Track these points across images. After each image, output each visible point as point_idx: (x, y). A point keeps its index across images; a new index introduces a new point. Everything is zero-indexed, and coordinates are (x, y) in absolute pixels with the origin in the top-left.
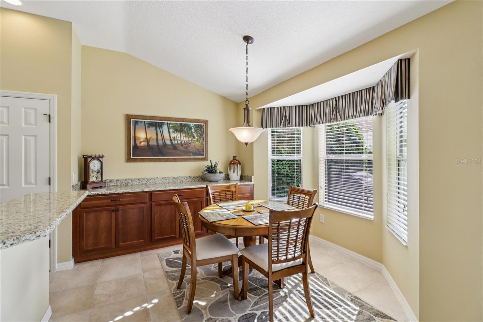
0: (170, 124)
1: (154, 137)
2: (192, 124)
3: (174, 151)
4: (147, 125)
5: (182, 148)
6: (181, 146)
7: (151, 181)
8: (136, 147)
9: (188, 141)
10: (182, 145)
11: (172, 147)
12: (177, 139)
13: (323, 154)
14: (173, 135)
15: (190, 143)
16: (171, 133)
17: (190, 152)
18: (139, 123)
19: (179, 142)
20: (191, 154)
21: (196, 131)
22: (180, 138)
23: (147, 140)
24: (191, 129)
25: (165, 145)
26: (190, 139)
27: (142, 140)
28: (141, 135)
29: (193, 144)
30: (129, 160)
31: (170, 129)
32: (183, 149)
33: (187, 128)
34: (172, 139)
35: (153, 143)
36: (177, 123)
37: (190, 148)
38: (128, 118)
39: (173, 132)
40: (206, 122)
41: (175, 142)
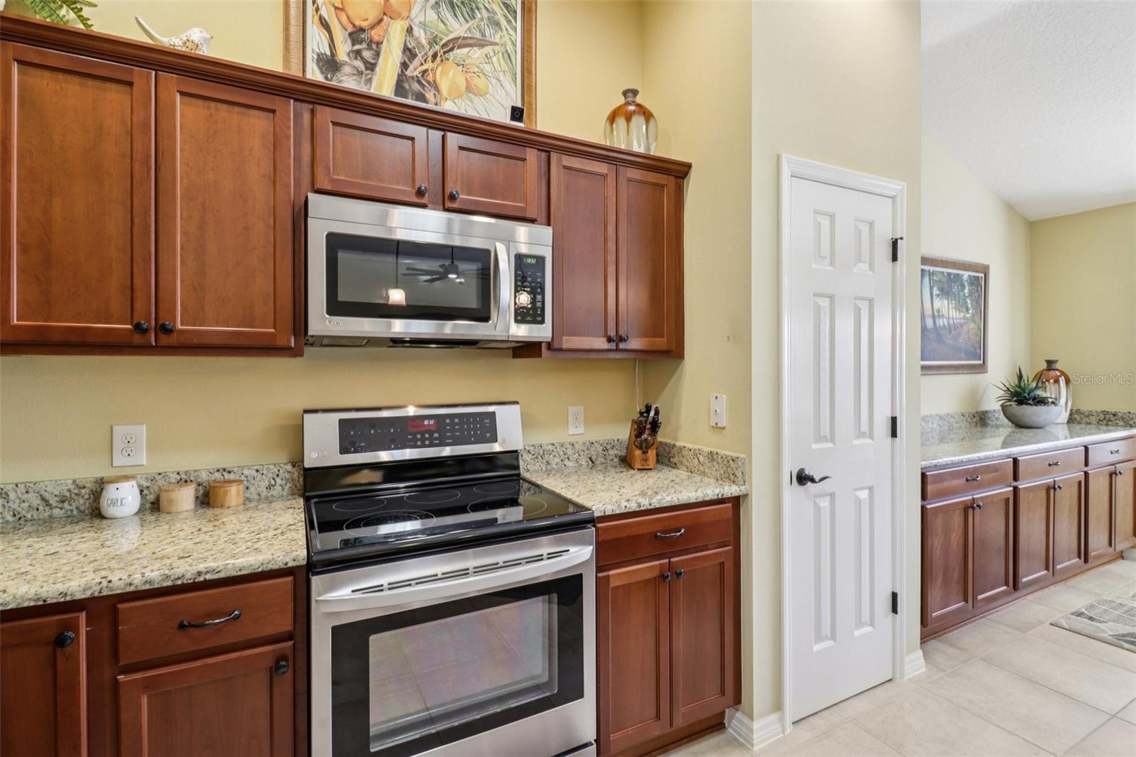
0: (933, 273)
2: (966, 275)
3: (937, 346)
5: (949, 339)
6: (947, 332)
9: (958, 321)
10: (950, 332)
11: (934, 335)
12: (943, 316)
14: (937, 303)
15: (961, 326)
16: (934, 298)
17: (959, 350)
19: (946, 324)
20: (963, 355)
21: (971, 294)
22: (947, 311)
24: (963, 287)
25: (924, 329)
26: (962, 315)
29: (965, 329)
31: (933, 286)
32: (950, 342)
33: (958, 286)
34: (936, 313)
36: (943, 273)
37: (961, 340)
39: (938, 295)
40: (985, 270)
41: (940, 322)
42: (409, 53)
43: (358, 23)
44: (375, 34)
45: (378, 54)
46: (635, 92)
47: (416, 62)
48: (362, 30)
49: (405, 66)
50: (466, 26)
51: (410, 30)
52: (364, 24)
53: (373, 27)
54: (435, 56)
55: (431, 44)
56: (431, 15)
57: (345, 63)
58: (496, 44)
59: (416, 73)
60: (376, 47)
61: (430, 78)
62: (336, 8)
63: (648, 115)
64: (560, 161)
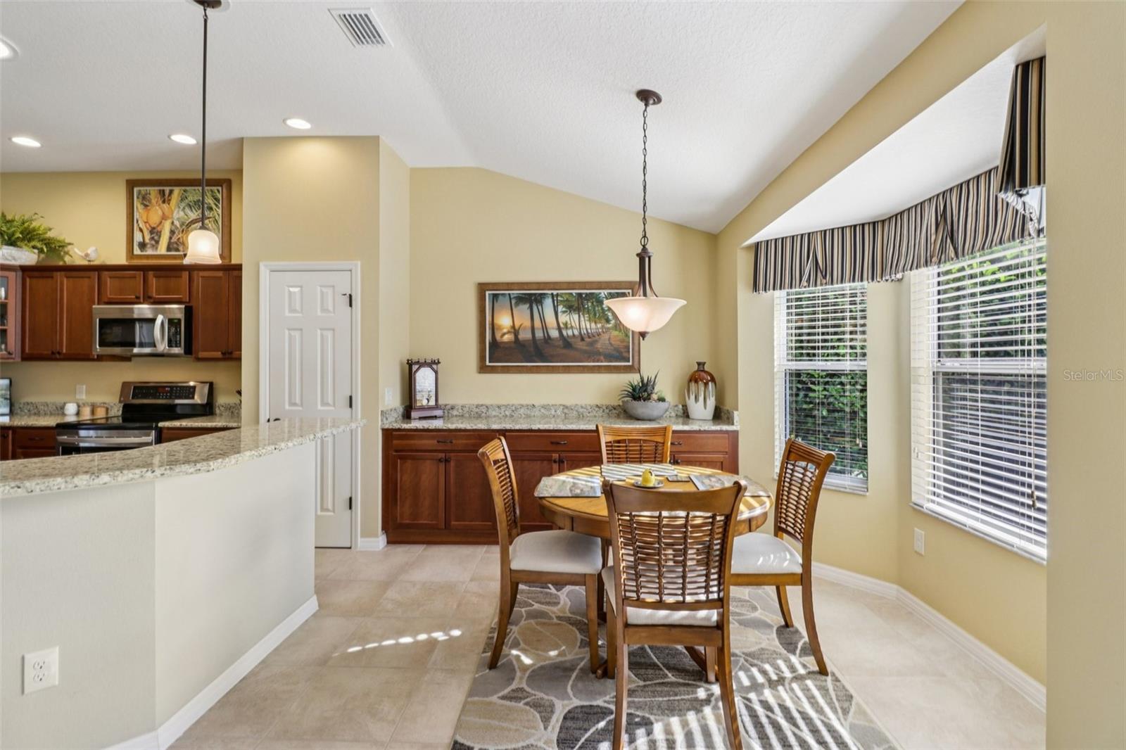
0: (557, 295)
1: (528, 323)
2: (604, 292)
3: (564, 351)
4: (513, 302)
5: (581, 345)
6: (579, 339)
7: (522, 411)
8: (495, 344)
9: (595, 331)
10: (582, 339)
11: (561, 343)
12: (572, 327)
14: (563, 318)
15: (599, 335)
16: (560, 314)
17: (599, 353)
18: (500, 297)
19: (576, 333)
20: (602, 358)
22: (577, 323)
23: (515, 331)
24: (601, 302)
25: (548, 339)
26: (599, 325)
27: (505, 331)
28: (504, 321)
29: (605, 337)
30: (483, 369)
31: (557, 306)
32: (585, 348)
33: (592, 303)
34: (562, 325)
35: (525, 335)
36: (571, 294)
37: (599, 345)
38: (482, 288)
39: (564, 312)
41: (567, 333)
42: (172, 232)
43: (152, 226)
44: (159, 229)
45: (160, 237)
47: (175, 235)
48: (154, 228)
49: (171, 238)
50: (196, 214)
51: (173, 223)
52: (155, 226)
53: (158, 226)
54: (183, 231)
55: (181, 226)
56: (182, 214)
57: (147, 244)
58: (211, 218)
59: (176, 240)
60: (159, 234)
61: (181, 240)
62: (145, 222)
64: (198, 274)
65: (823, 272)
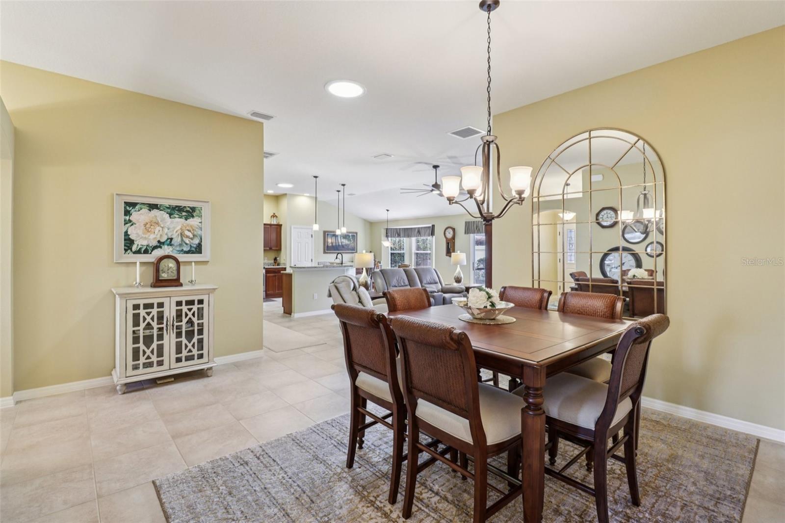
1: (335, 241)
2: (350, 234)
3: (342, 248)
4: (332, 236)
5: (346, 247)
8: (327, 246)
11: (342, 246)
13: (414, 250)
14: (342, 240)
17: (349, 249)
18: (329, 235)
19: (345, 244)
21: (352, 238)
22: (345, 242)
23: (332, 243)
24: (350, 237)
25: (339, 245)
26: (350, 242)
27: (330, 243)
28: (330, 241)
29: (351, 245)
30: (325, 252)
31: (341, 237)
33: (348, 237)
34: (342, 242)
35: (334, 244)
36: (344, 234)
37: (349, 247)
38: (325, 232)
40: (356, 233)
41: (343, 244)
46: (274, 213)
63: (277, 217)
65: (399, 235)
